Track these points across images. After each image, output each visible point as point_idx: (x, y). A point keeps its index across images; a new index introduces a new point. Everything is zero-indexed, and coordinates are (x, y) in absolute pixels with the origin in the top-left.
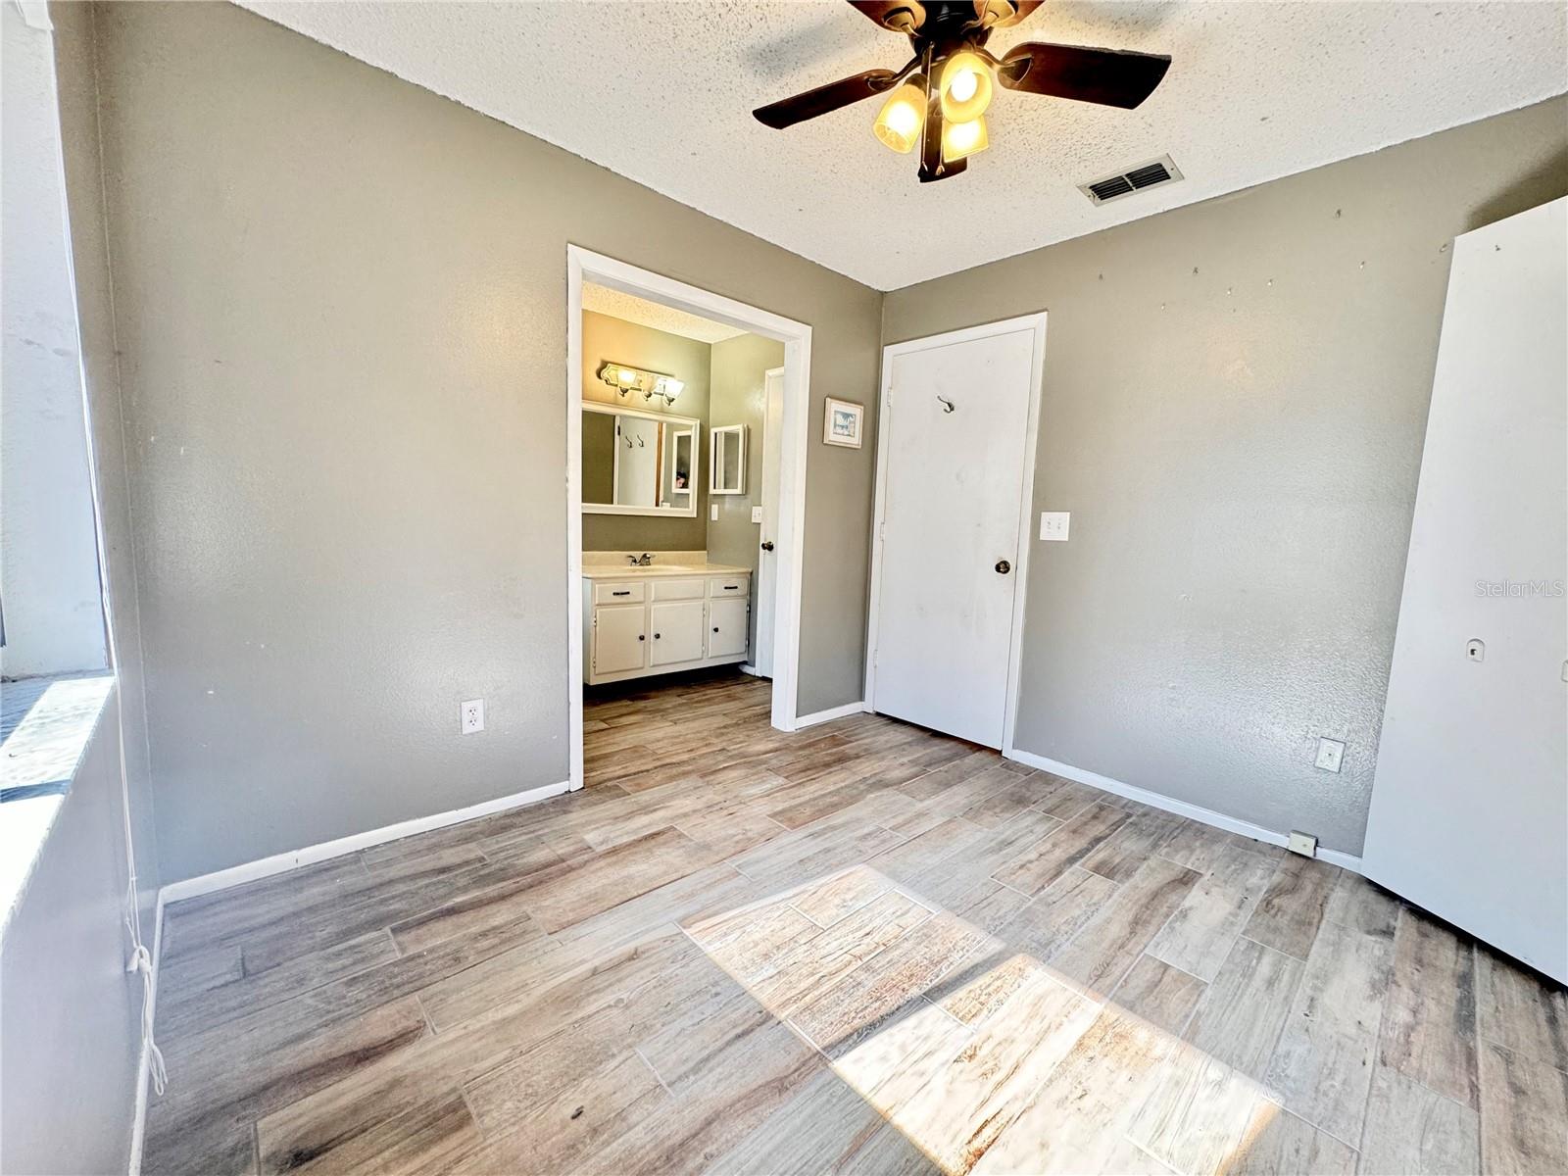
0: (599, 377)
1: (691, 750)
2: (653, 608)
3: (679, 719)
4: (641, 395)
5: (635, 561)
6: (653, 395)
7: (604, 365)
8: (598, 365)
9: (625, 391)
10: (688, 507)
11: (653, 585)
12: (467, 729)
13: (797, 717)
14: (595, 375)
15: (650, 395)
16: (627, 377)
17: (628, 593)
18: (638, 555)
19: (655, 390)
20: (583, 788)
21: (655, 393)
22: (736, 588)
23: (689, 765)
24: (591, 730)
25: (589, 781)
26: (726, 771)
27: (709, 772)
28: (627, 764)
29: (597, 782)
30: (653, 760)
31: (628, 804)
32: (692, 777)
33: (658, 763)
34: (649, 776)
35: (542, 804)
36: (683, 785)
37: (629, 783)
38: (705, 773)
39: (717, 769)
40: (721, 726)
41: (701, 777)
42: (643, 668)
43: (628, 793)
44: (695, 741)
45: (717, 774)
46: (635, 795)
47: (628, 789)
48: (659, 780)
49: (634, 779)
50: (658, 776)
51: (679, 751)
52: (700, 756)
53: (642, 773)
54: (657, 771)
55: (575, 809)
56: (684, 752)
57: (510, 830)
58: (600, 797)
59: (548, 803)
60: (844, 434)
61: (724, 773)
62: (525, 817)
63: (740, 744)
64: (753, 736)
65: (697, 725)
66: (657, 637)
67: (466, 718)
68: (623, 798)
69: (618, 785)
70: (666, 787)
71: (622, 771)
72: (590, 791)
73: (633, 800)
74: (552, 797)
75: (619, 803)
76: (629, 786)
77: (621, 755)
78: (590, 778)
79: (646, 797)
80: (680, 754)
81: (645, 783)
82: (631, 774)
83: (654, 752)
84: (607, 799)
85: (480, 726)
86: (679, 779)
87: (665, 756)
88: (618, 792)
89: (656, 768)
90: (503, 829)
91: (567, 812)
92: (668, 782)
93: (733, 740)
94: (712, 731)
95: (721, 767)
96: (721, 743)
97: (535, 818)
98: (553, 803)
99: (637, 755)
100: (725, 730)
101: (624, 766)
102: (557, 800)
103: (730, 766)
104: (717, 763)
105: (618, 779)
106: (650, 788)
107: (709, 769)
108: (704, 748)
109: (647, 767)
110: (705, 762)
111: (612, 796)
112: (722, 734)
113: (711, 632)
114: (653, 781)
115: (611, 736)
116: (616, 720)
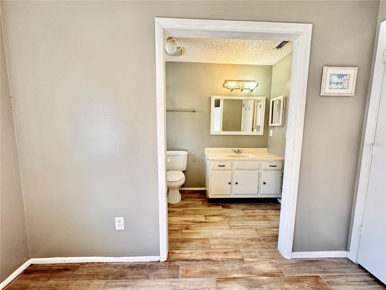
0: (224, 87)
1: (226, 253)
2: (235, 172)
3: (234, 226)
4: (239, 90)
5: (235, 152)
6: (244, 90)
7: (226, 81)
8: (223, 82)
9: (232, 90)
10: (260, 131)
11: (235, 163)
12: (117, 228)
13: (293, 251)
14: (222, 86)
15: (242, 90)
16: (232, 85)
17: (224, 166)
18: (236, 149)
19: (244, 88)
20: (166, 261)
21: (244, 89)
22: (276, 166)
23: (218, 266)
24: (197, 221)
25: (172, 256)
26: (233, 282)
27: (224, 278)
28: (193, 251)
29: (175, 259)
30: (206, 253)
31: (171, 286)
32: (213, 279)
33: (206, 257)
34: (196, 266)
35: (146, 264)
36: (205, 284)
37: (184, 268)
38: (221, 278)
39: (230, 277)
40: (250, 239)
41: (217, 281)
42: (230, 194)
43: (179, 276)
44: (232, 245)
45: (227, 283)
46: (180, 279)
47: (181, 272)
48: (197, 272)
49: (188, 264)
50: (199, 268)
51: (220, 251)
52: (227, 260)
53: (195, 261)
54: (202, 263)
55: (152, 276)
56: (222, 253)
57: (121, 279)
58: (167, 272)
59: (148, 265)
60: (339, 88)
61: (231, 283)
62: (134, 271)
63: (254, 259)
64: (265, 254)
65: (239, 233)
66: (237, 183)
67: (117, 223)
68: (174, 279)
69: (179, 267)
70: (197, 282)
71: (189, 255)
72: (167, 265)
73: (176, 284)
74: (152, 262)
75: (169, 283)
76: (183, 270)
77: (196, 242)
78: (174, 254)
79: (182, 286)
80: (219, 254)
81: (191, 271)
82: (190, 259)
83: (210, 246)
84: (167, 276)
85: (122, 228)
86: (207, 277)
87: (212, 252)
88: (176, 272)
89: (203, 260)
90: (121, 276)
91: (147, 278)
92: (200, 277)
93: (251, 253)
94: (244, 241)
95: (232, 276)
96: (243, 253)
97: (135, 274)
98: (149, 266)
99: (202, 245)
100: (251, 243)
101: (192, 252)
102: (152, 265)
103: (237, 278)
104: (233, 271)
105: (182, 261)
106: (190, 277)
107: (226, 275)
108: (234, 253)
109: (200, 257)
110: (227, 267)
111: (171, 275)
112: (248, 245)
113: (262, 184)
114: (194, 271)
115: (201, 228)
116: (210, 218)
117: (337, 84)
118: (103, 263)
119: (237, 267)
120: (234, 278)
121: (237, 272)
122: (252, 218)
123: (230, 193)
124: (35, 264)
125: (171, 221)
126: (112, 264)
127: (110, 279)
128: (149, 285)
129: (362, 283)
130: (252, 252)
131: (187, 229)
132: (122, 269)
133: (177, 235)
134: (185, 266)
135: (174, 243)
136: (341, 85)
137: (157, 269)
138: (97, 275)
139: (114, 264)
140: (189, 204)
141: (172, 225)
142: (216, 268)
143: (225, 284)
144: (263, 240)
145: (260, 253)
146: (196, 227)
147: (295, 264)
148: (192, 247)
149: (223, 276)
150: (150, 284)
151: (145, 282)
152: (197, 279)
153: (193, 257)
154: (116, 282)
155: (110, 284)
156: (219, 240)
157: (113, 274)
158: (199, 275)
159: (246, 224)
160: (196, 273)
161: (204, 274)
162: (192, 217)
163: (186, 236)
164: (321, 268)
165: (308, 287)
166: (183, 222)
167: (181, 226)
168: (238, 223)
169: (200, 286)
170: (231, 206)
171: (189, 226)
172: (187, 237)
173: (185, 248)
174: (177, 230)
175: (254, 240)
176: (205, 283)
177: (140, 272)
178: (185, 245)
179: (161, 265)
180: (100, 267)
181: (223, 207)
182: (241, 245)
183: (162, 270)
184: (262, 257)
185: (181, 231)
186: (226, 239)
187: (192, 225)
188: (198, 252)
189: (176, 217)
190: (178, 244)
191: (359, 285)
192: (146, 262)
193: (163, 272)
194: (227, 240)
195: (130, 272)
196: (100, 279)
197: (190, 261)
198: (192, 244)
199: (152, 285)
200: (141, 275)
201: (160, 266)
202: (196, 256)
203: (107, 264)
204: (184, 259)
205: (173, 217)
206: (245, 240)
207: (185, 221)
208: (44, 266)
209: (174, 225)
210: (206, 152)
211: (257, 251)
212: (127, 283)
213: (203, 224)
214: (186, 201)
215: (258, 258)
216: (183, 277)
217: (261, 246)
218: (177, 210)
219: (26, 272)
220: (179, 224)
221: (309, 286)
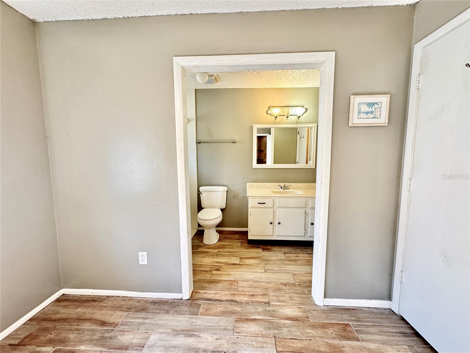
0: (268, 114)
1: (252, 296)
2: (277, 210)
3: (270, 270)
4: (285, 117)
5: (281, 188)
6: (290, 117)
7: (269, 108)
8: (267, 109)
9: (276, 117)
11: (277, 200)
12: (141, 263)
13: (325, 298)
14: (266, 113)
15: (288, 117)
16: (276, 111)
17: (265, 203)
18: (282, 184)
19: (290, 114)
20: (189, 299)
21: (290, 115)
23: (240, 307)
24: (230, 262)
25: (196, 295)
26: (252, 323)
27: (243, 319)
28: (219, 292)
29: (198, 298)
30: (231, 294)
31: (189, 322)
32: (232, 319)
33: (231, 298)
34: (218, 305)
35: (168, 301)
36: (222, 323)
37: (205, 307)
38: (241, 319)
39: (250, 318)
40: (284, 283)
41: (236, 321)
42: (273, 236)
43: (198, 313)
44: (262, 289)
45: (245, 323)
46: (199, 316)
47: (201, 310)
48: (218, 311)
49: (210, 304)
50: (220, 308)
51: (247, 293)
52: (252, 303)
53: (218, 301)
54: (225, 303)
55: (171, 312)
56: (249, 295)
57: (142, 312)
58: (187, 309)
59: (170, 301)
60: (369, 118)
61: (250, 324)
62: (155, 306)
63: (281, 303)
64: (295, 299)
65: (273, 277)
66: (279, 223)
67: (140, 258)
68: (192, 316)
69: (200, 305)
70: (215, 320)
71: (213, 295)
72: (188, 303)
73: (193, 320)
74: (175, 299)
75: (187, 319)
76: (203, 308)
77: (224, 284)
78: (198, 294)
79: (199, 322)
80: (246, 296)
81: (211, 310)
82: (213, 299)
83: (237, 288)
84: (187, 313)
85: (145, 263)
86: (226, 316)
87: (238, 294)
88: (196, 310)
89: (226, 300)
90: (143, 310)
91: (167, 312)
92: (219, 316)
93: (280, 298)
94: (276, 285)
95: (253, 318)
96: (272, 296)
97: (157, 309)
98: (171, 303)
99: (230, 287)
100: (284, 287)
101: (217, 292)
102: (174, 302)
103: (258, 320)
104: (255, 313)
105: (205, 301)
106: (209, 315)
107: (246, 316)
108: (261, 296)
109: (224, 298)
110: (250, 309)
111: (191, 312)
112: (279, 289)
113: (310, 224)
114: (215, 310)
115: (233, 270)
116: (245, 260)
117: (367, 113)
118: (128, 297)
119: (260, 309)
120: (255, 320)
121: (259, 314)
122: (293, 263)
123: (271, 235)
124: (66, 294)
125: (203, 262)
126: (136, 298)
127: (132, 312)
128: (168, 320)
129: (398, 334)
130: (281, 296)
131: (218, 270)
132: (145, 304)
133: (205, 275)
134: (207, 305)
135: (201, 283)
136: (372, 114)
137: (179, 306)
138: (120, 307)
139: (138, 299)
140: (226, 245)
141: (202, 266)
142: (238, 309)
143: (243, 324)
144: (298, 285)
145: (291, 298)
146: (228, 269)
147: (326, 311)
148: (219, 287)
149: (243, 317)
150: (169, 318)
151: (165, 317)
152: (216, 318)
153: (217, 297)
154: (137, 314)
155: (131, 316)
156: (248, 283)
157: (135, 307)
158: (219, 314)
159: (284, 269)
160: (216, 312)
161: (224, 313)
162: (226, 259)
163: (214, 277)
164: (355, 317)
165: (332, 333)
166: (215, 263)
167: (212, 268)
168: (275, 267)
169: (217, 324)
170: (273, 249)
171: (220, 267)
172: (216, 278)
173: (210, 289)
174: (207, 271)
175: (288, 285)
176: (222, 321)
177: (162, 307)
178: (212, 285)
179: (182, 302)
180: (124, 300)
181: (263, 249)
182: (272, 288)
183: (183, 307)
184: (291, 301)
185: (211, 272)
186: (257, 282)
187: (223, 267)
188: (223, 293)
189: (209, 258)
190: (204, 284)
191: (393, 336)
192: (169, 299)
193: (185, 308)
194: (258, 284)
195: (152, 307)
196: (122, 311)
197: (213, 301)
198: (219, 285)
199: (170, 320)
200: (161, 310)
201: (182, 304)
202: (220, 297)
203: (131, 299)
204: (208, 299)
205: (206, 258)
206: (278, 284)
207: (217, 262)
208: (74, 296)
209: (205, 266)
210: (248, 188)
211: (287, 296)
212: (148, 316)
213: (237, 266)
214: (224, 242)
215: (287, 302)
216: (202, 314)
217: (294, 291)
218: (211, 251)
219: (58, 300)
220: (210, 265)
221: (334, 332)
